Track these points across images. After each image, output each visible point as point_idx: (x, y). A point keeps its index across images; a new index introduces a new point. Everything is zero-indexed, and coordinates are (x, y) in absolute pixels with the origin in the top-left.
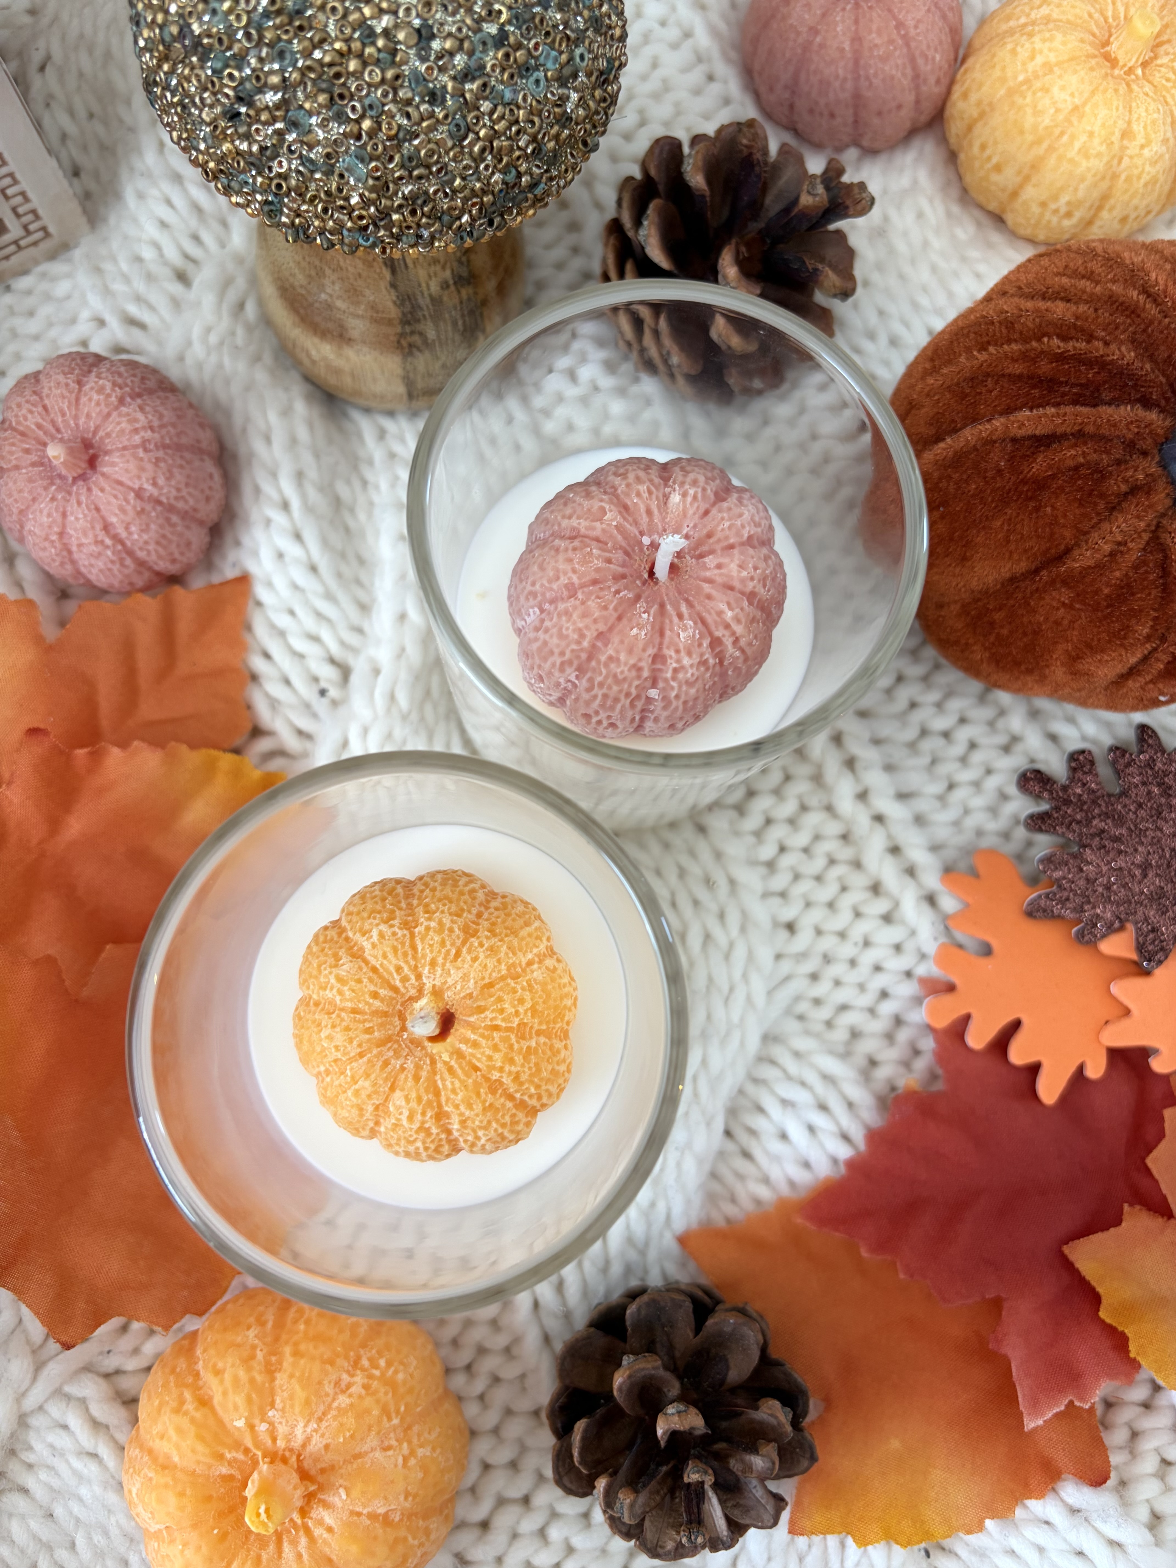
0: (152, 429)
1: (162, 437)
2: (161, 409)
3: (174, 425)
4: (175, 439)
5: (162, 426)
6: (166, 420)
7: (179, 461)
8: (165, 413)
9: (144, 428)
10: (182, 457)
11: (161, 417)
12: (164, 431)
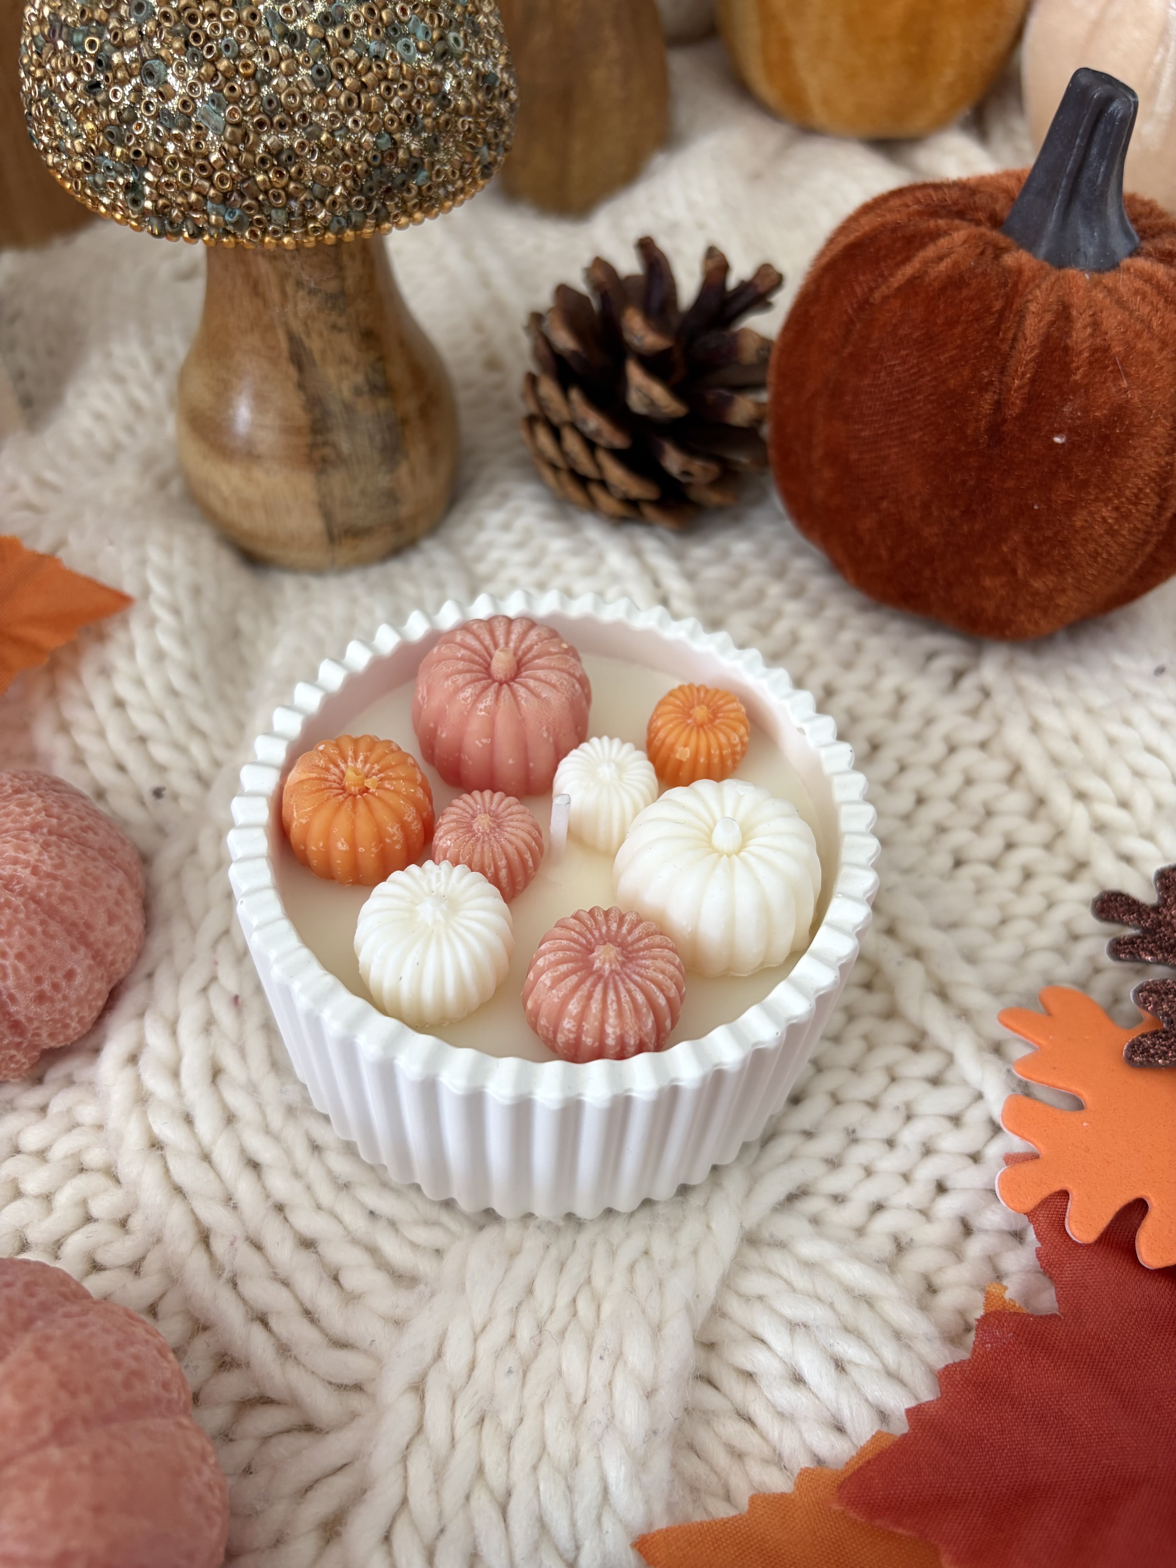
0: (35, 871)
1: (39, 887)
2: (69, 861)
3: (67, 886)
4: (54, 900)
5: (49, 875)
6: (62, 872)
7: (34, 923)
8: (70, 865)
9: (27, 864)
10: (43, 923)
11: (61, 866)
12: (47, 882)
